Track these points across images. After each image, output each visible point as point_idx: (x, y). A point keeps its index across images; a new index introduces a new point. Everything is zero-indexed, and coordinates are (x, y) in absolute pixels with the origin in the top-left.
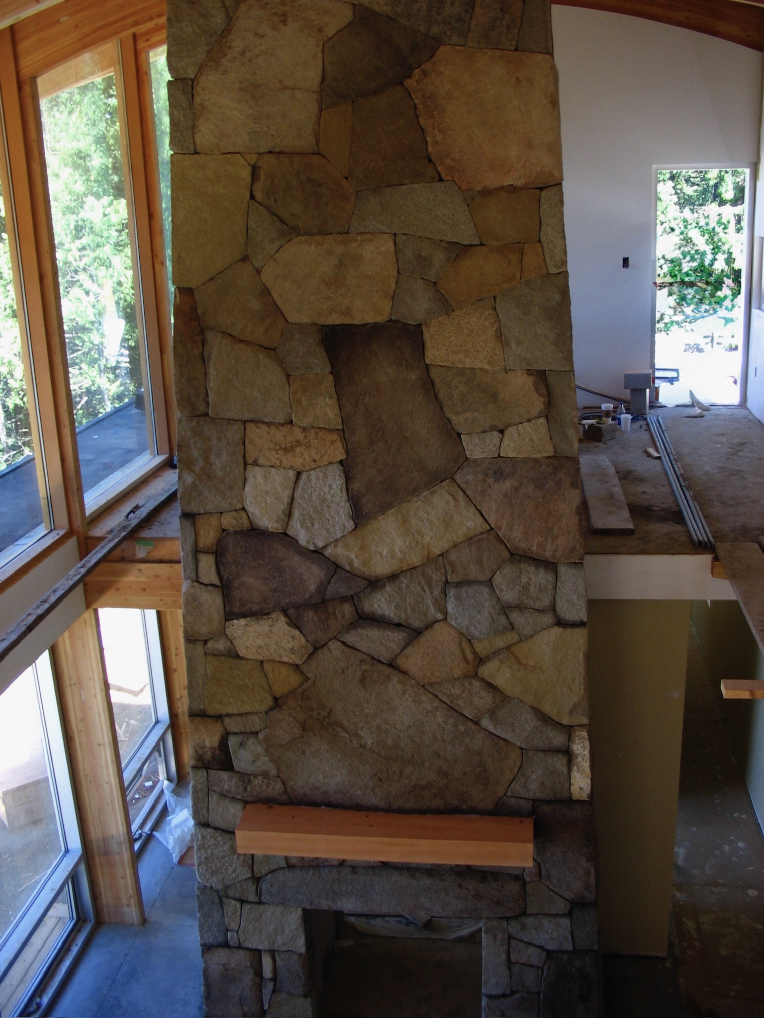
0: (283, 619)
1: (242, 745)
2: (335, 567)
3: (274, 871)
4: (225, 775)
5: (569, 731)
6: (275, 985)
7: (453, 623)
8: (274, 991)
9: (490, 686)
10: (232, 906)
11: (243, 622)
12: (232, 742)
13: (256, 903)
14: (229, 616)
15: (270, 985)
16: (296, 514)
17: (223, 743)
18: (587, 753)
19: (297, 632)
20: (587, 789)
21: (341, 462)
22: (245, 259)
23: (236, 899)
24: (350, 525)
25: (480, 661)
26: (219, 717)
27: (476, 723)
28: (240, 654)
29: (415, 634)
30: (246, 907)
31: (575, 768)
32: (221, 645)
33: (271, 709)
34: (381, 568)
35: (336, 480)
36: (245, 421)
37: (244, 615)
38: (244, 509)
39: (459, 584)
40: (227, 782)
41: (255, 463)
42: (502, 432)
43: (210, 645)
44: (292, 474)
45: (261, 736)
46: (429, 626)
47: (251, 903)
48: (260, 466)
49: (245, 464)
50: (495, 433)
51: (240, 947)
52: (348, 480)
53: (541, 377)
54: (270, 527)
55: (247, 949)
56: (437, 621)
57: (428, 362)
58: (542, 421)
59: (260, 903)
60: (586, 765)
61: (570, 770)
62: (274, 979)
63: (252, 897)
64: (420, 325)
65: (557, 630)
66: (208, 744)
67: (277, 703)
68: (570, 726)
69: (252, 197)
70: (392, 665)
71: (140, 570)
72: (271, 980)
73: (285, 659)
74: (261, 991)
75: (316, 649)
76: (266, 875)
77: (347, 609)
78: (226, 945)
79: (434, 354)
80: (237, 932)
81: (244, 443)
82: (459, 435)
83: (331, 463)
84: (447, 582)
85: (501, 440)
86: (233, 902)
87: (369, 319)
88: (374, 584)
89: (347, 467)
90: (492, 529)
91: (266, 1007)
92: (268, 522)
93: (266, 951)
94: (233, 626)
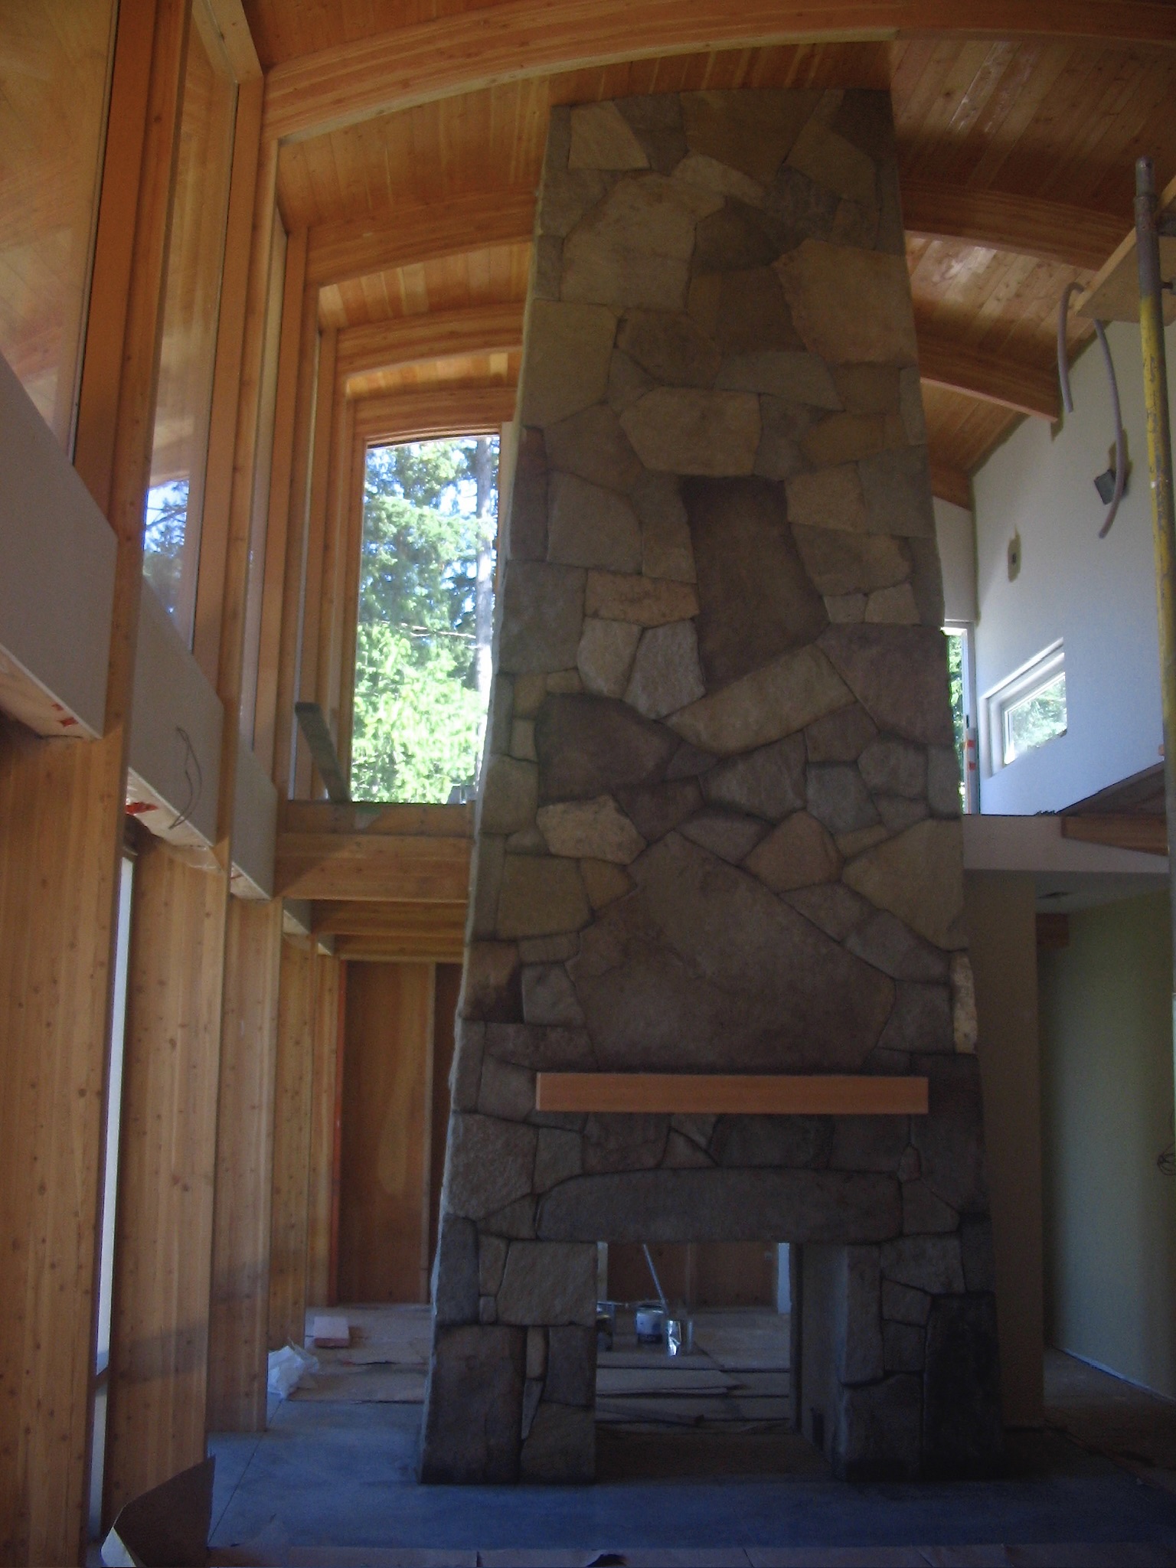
0: (611, 804)
1: (540, 980)
2: (678, 741)
3: (562, 1182)
4: (511, 1029)
5: (947, 956)
6: (543, 1391)
7: (815, 813)
8: (541, 1401)
9: (857, 895)
10: (493, 1246)
11: (560, 807)
12: (528, 976)
13: (531, 1240)
14: (544, 800)
15: (536, 1389)
16: (637, 676)
17: (515, 979)
18: (970, 984)
19: (627, 821)
20: (974, 1036)
21: (692, 619)
22: (603, 402)
23: (499, 1235)
24: (700, 690)
25: (845, 860)
26: (513, 942)
27: (840, 943)
28: (553, 850)
29: (768, 825)
30: (516, 1247)
31: (959, 1005)
32: (528, 840)
33: (585, 927)
34: (733, 741)
35: (686, 639)
36: (587, 570)
37: (561, 799)
38: (576, 669)
39: (823, 764)
40: (512, 1036)
41: (596, 615)
42: (866, 595)
43: (514, 840)
44: (636, 629)
45: (569, 965)
46: (788, 815)
47: (523, 1240)
48: (602, 618)
49: (584, 615)
50: (860, 596)
51: (495, 1323)
52: (701, 640)
53: (905, 543)
54: (605, 690)
55: (510, 1325)
56: (793, 811)
57: (790, 519)
58: (907, 587)
59: (537, 1239)
60: (971, 1002)
61: (952, 1008)
62: (542, 1378)
63: (525, 1231)
64: (782, 482)
65: (930, 824)
66: (492, 981)
67: (595, 916)
68: (949, 952)
69: (615, 346)
70: (740, 866)
71: (358, 844)
72: (537, 1379)
73: (609, 857)
74: (520, 1405)
75: (649, 845)
76: (551, 1189)
77: (690, 793)
78: (475, 1321)
79: (797, 512)
80: (496, 1296)
81: (584, 591)
82: (820, 597)
83: (683, 620)
84: (807, 762)
85: (867, 604)
86: (496, 1242)
87: (731, 471)
88: (725, 760)
89: (701, 624)
90: (856, 701)
91: (525, 1434)
92: (601, 683)
93: (534, 1326)
94: (547, 812)
